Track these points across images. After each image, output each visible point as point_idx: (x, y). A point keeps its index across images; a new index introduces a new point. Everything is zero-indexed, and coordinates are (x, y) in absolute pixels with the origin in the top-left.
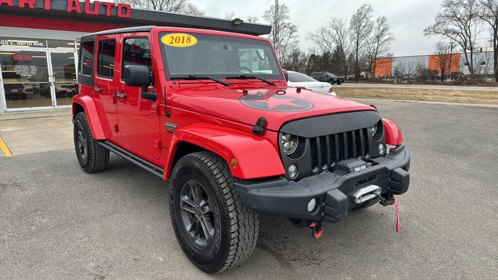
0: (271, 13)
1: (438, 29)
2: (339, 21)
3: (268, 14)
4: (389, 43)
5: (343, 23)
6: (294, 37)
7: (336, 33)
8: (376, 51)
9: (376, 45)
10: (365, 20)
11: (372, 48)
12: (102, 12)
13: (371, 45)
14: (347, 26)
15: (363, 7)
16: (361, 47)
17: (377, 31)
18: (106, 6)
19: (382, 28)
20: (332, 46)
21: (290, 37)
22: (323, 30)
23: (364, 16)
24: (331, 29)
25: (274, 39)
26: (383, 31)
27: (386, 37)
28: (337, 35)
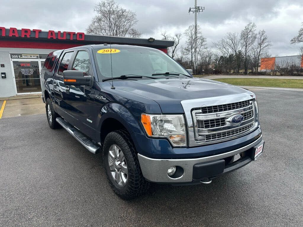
0: (189, 31)
1: (301, 39)
2: (233, 34)
3: (187, 31)
4: (268, 48)
5: (236, 35)
6: (204, 45)
7: (231, 43)
8: (258, 54)
9: (259, 50)
10: (251, 33)
11: (256, 52)
12: (68, 38)
13: (255, 50)
14: (239, 37)
15: (249, 25)
16: (249, 51)
17: (259, 40)
18: (70, 34)
19: (262, 38)
20: (229, 51)
21: (202, 45)
22: (223, 41)
23: (250, 31)
24: (228, 40)
25: (192, 47)
26: (264, 39)
27: (266, 44)
28: (232, 44)
